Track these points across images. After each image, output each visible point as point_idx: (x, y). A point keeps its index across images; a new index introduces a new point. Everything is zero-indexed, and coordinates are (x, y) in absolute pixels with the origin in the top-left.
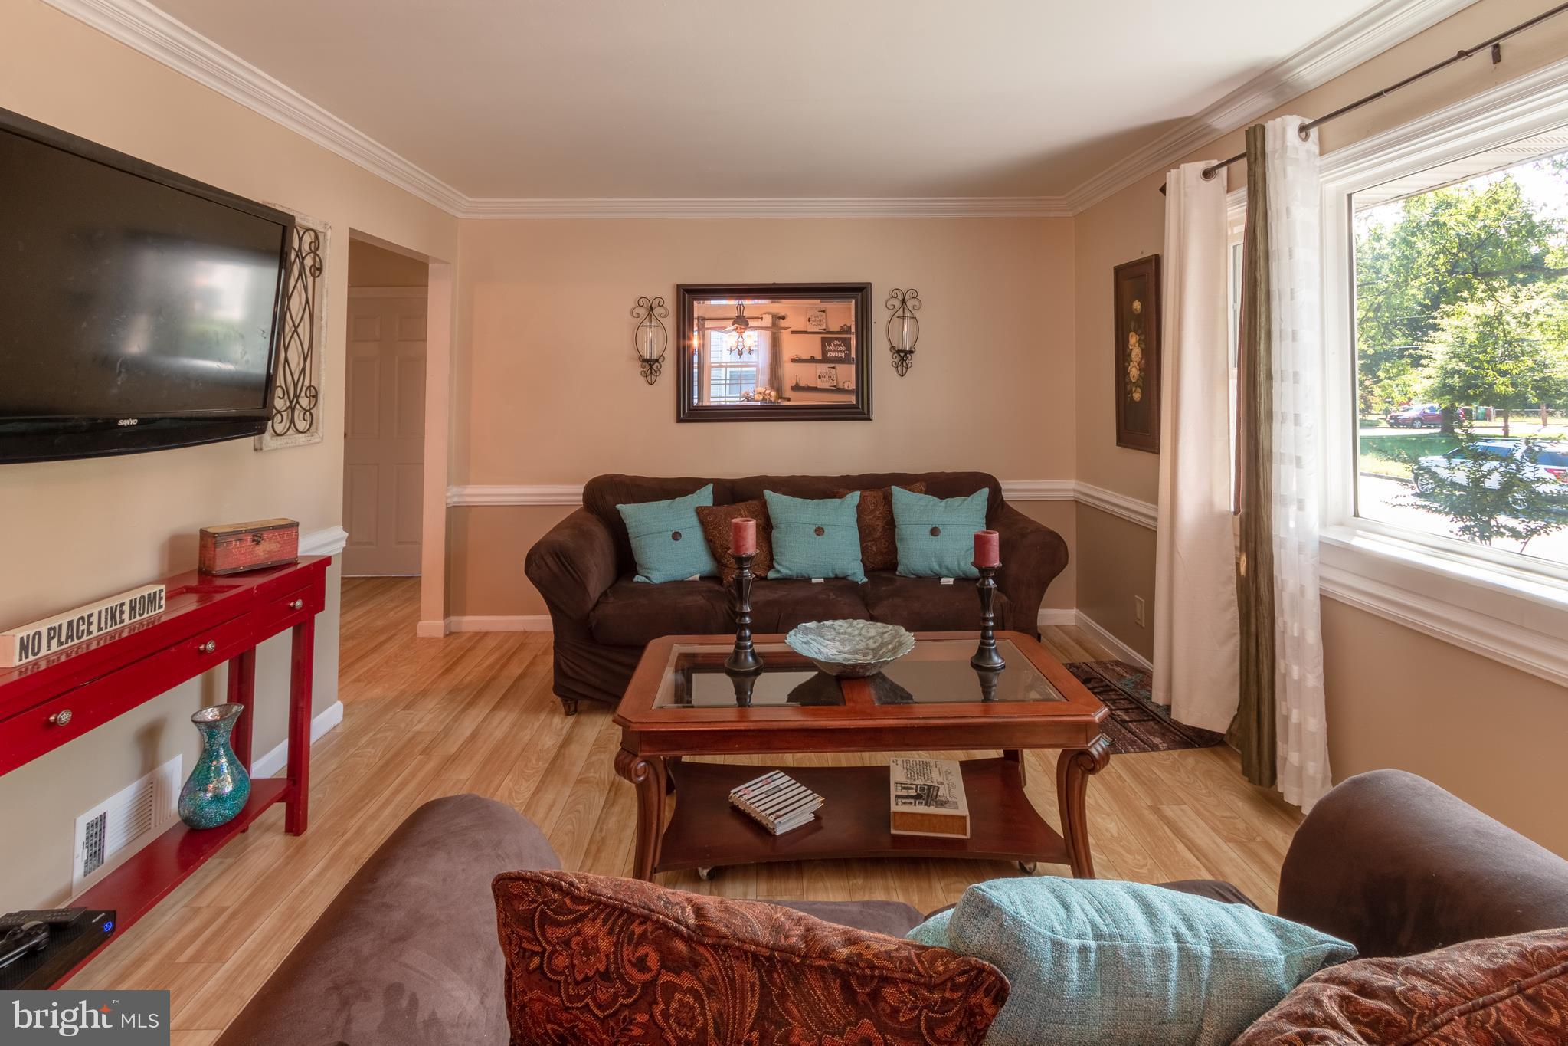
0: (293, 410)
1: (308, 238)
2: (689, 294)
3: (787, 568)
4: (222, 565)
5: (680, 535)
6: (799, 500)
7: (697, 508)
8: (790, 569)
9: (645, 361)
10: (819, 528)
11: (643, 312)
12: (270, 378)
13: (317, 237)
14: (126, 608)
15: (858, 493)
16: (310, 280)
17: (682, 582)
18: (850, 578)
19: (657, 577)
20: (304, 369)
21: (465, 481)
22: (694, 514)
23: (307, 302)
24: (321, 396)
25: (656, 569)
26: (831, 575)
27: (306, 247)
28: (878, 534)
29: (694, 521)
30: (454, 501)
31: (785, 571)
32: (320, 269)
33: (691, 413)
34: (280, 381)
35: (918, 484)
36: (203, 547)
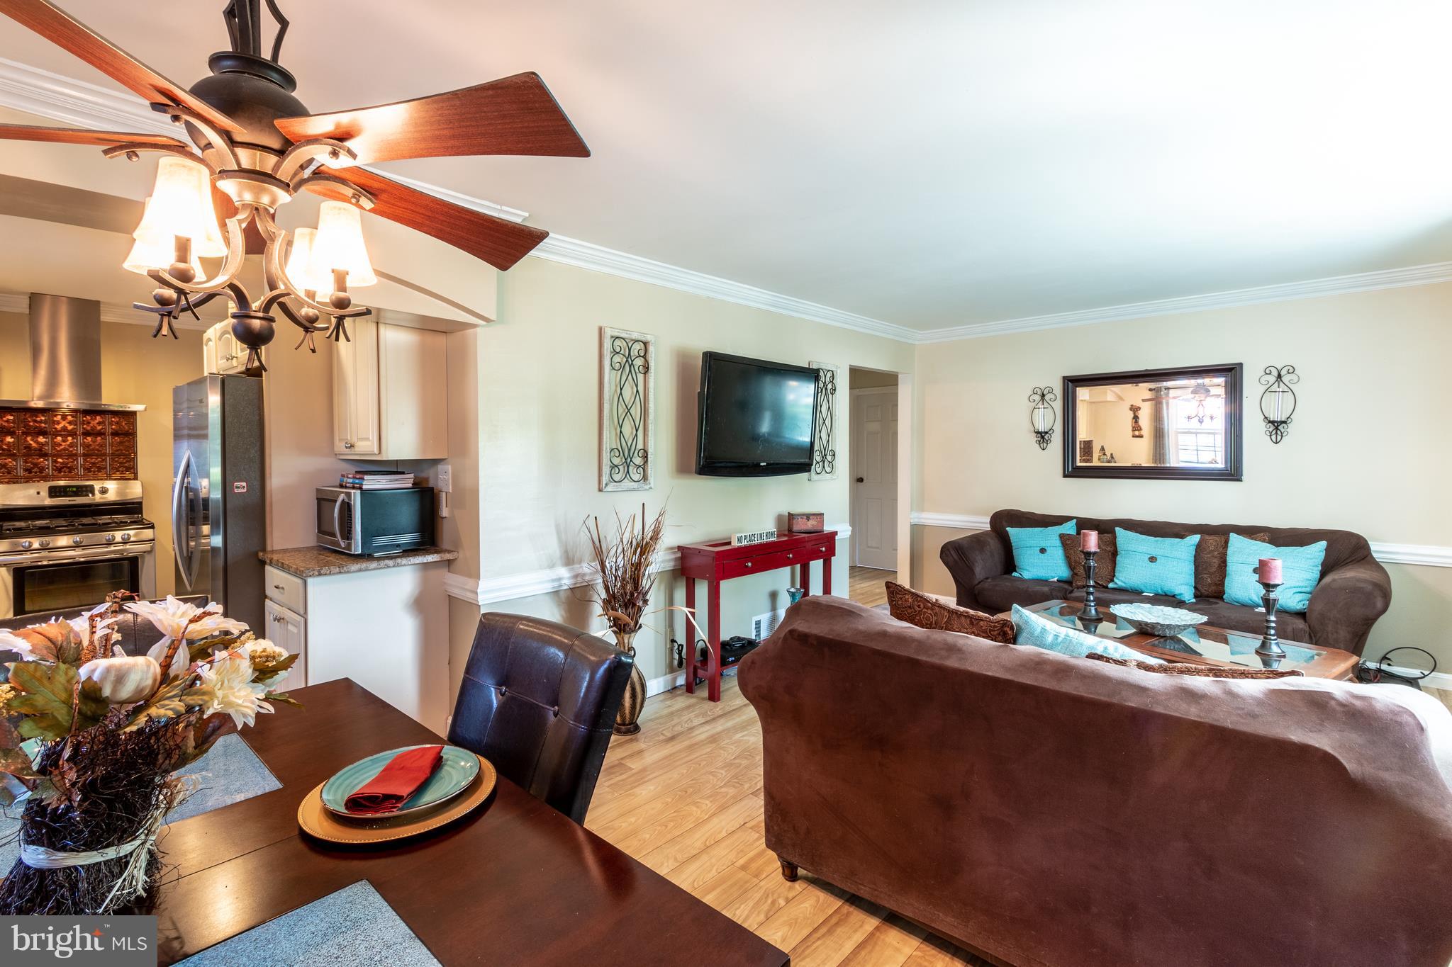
0: (824, 462)
1: (829, 375)
2: (1073, 383)
3: (1122, 581)
4: (796, 528)
5: (1045, 550)
6: (1144, 536)
7: (1060, 534)
8: (1125, 583)
9: (1038, 432)
10: (1153, 557)
11: (1037, 398)
12: (812, 444)
13: (833, 374)
14: (765, 535)
15: (1199, 536)
16: (830, 396)
17: (1046, 581)
18: (1178, 597)
19: (1027, 575)
20: (828, 441)
21: (922, 510)
22: (1058, 538)
23: (829, 408)
24: (836, 456)
25: (1026, 570)
26: (1160, 592)
27: (828, 380)
28: (1213, 570)
29: (1058, 542)
30: (915, 521)
31: (1120, 584)
32: (835, 390)
33: (1073, 472)
34: (816, 447)
35: (1262, 534)
36: (789, 520)
